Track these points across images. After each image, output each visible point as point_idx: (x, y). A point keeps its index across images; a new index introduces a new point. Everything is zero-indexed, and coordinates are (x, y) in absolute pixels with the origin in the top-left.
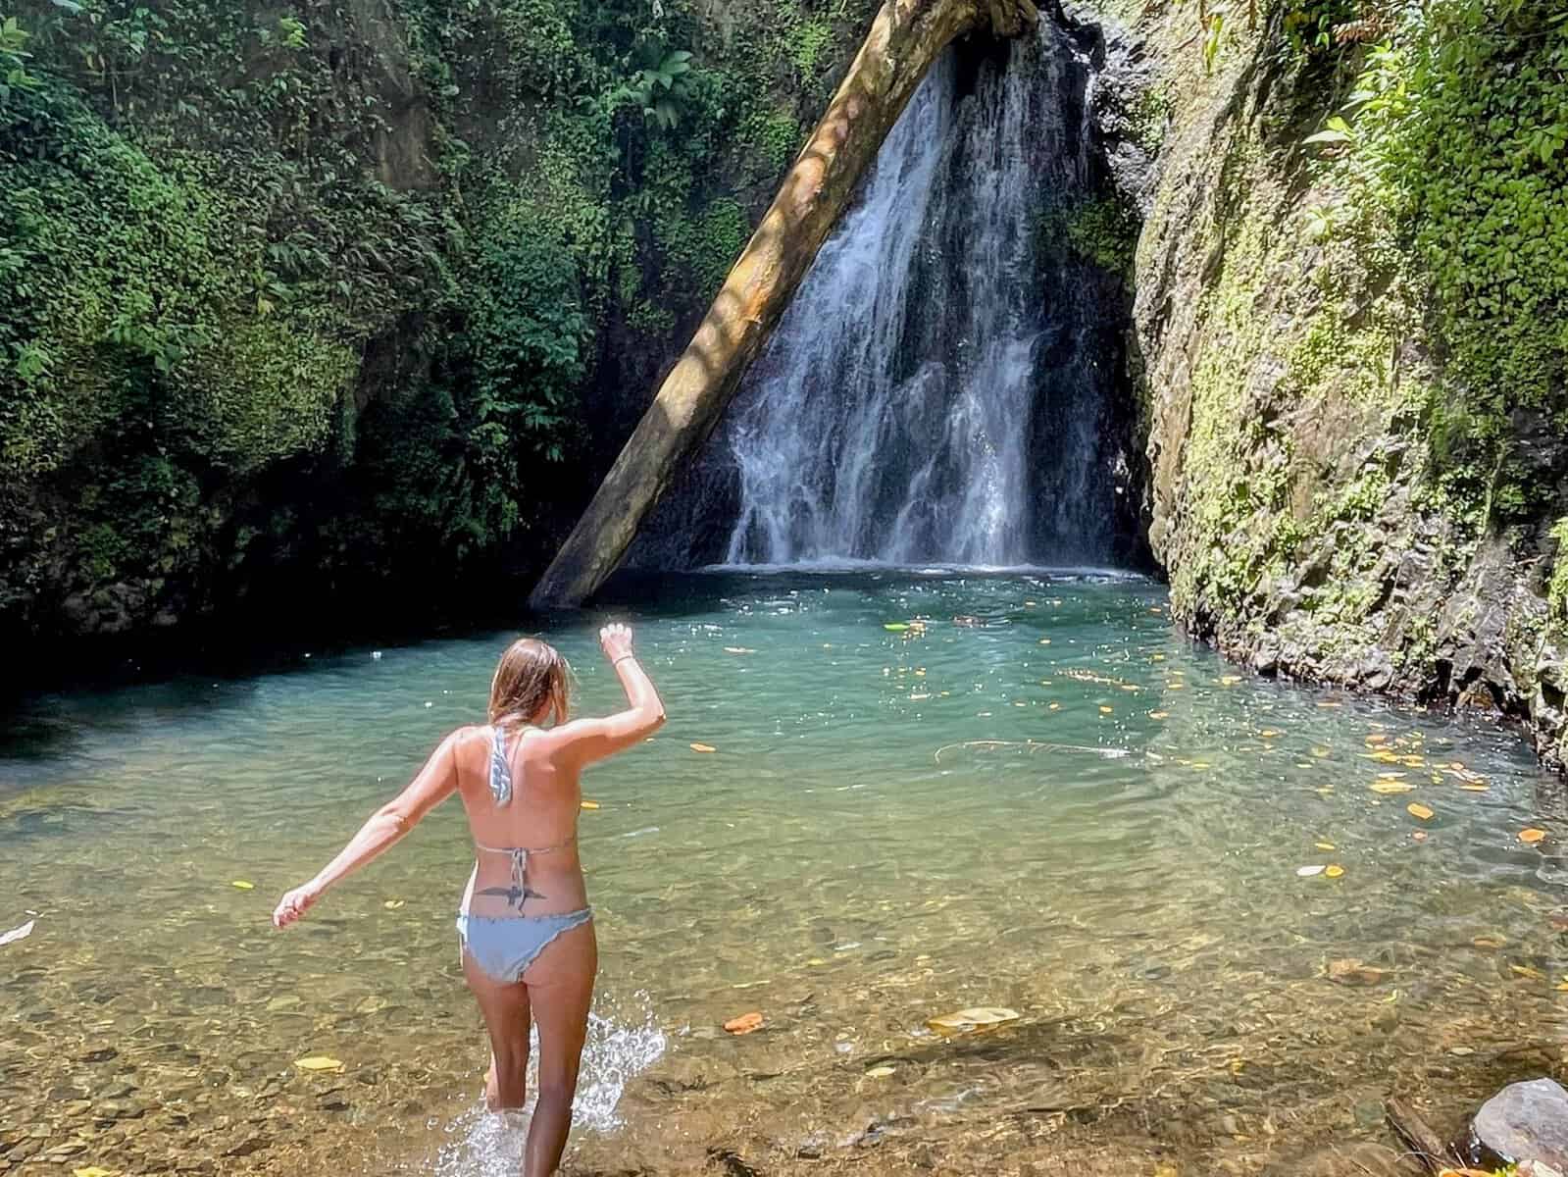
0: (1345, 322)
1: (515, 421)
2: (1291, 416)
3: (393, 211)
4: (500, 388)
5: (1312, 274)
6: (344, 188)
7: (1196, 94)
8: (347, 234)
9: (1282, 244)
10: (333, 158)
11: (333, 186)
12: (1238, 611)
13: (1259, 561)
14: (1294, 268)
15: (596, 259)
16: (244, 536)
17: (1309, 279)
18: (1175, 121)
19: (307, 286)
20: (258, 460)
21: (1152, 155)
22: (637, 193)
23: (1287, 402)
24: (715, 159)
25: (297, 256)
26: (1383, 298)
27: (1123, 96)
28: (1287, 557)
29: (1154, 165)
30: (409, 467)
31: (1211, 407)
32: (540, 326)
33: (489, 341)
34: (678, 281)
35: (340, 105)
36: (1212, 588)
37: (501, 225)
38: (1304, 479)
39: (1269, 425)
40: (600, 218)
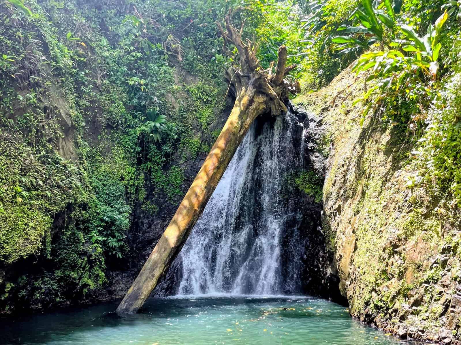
0: (422, 215)
1: (104, 244)
2: (404, 247)
3: (65, 166)
4: (99, 231)
5: (407, 198)
6: (47, 157)
7: (342, 137)
8: (49, 175)
9: (393, 189)
10: (44, 146)
11: (44, 156)
12: (386, 314)
13: (394, 297)
14: (399, 197)
15: (131, 186)
16: (9, 287)
17: (406, 201)
18: (334, 146)
19: (34, 193)
20: (14, 258)
21: (326, 157)
22: (145, 163)
23: (402, 242)
24: (173, 153)
25: (31, 182)
26: (437, 207)
27: (316, 137)
28: (405, 296)
29: (327, 160)
30: (67, 260)
31: (365, 243)
32: (113, 209)
33: (95, 214)
34: (159, 194)
35: (47, 127)
36: (372, 306)
37: (98, 173)
38: (410, 269)
39: (395, 250)
40: (133, 172)
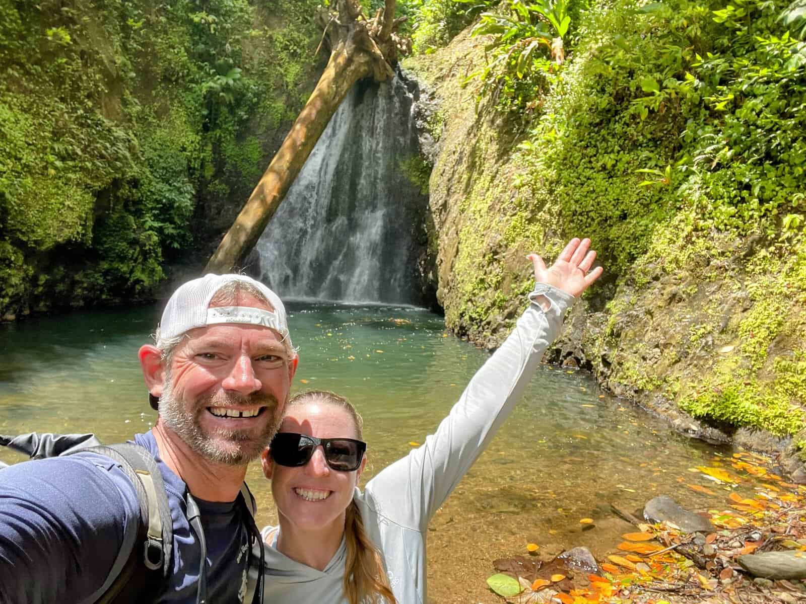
0: (526, 220)
1: (160, 231)
2: (504, 254)
3: (109, 130)
4: (154, 215)
5: (513, 200)
6: (86, 118)
7: (456, 117)
8: (89, 140)
9: (501, 186)
10: (81, 103)
11: (82, 116)
12: (479, 327)
13: (488, 309)
14: (506, 196)
15: (195, 159)
16: (43, 278)
17: (512, 202)
18: (447, 127)
19: (71, 163)
20: (48, 244)
21: (437, 140)
22: (213, 131)
23: (502, 249)
24: (248, 120)
25: (66, 150)
26: (542, 213)
27: (426, 113)
28: (499, 308)
29: (438, 144)
30: (115, 249)
31: (467, 247)
32: (171, 188)
33: (149, 194)
34: (230, 172)
35: (85, 78)
36: (467, 317)
37: (153, 140)
38: (508, 279)
39: (495, 257)
40: (197, 141)
